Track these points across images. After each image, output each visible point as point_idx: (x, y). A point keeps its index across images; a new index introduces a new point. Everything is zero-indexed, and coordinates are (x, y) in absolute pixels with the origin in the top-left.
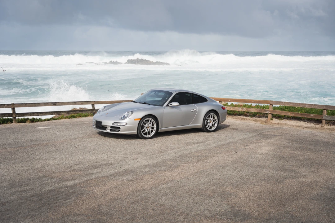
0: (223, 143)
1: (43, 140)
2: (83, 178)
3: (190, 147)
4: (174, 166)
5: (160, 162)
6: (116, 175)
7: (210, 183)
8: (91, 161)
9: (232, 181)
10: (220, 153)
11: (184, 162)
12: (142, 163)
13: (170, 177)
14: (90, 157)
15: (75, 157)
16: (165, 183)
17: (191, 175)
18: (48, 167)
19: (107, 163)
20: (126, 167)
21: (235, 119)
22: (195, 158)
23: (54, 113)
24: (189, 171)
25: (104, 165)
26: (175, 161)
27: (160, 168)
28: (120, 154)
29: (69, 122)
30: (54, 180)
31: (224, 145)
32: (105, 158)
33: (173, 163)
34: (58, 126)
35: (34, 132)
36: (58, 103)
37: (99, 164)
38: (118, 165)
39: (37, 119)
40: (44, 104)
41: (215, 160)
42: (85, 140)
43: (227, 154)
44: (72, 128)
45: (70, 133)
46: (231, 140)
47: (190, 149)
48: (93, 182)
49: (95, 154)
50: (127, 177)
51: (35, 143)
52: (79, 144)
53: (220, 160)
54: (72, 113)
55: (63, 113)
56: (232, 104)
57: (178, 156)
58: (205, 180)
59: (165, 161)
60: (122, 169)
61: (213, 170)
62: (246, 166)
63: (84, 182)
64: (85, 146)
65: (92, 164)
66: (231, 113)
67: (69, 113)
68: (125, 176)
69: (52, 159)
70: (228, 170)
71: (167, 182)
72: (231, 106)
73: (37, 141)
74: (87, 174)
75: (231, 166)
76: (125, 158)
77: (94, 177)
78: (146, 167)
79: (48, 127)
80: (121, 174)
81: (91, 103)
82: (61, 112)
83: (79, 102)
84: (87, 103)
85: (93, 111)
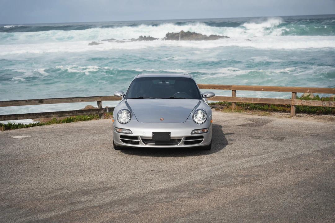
0: (289, 156)
1: (18, 154)
2: (64, 209)
3: (236, 162)
4: (205, 191)
5: (185, 185)
6: (114, 203)
7: (255, 216)
8: (81, 185)
9: (291, 212)
10: (281, 171)
11: (221, 185)
12: (157, 187)
13: (195, 207)
14: (81, 179)
15: (59, 178)
16: (186, 216)
17: (228, 204)
18: (17, 193)
19: (105, 187)
20: (131, 193)
21: (318, 119)
22: (240, 179)
23: (40, 115)
24: (226, 198)
25: (100, 189)
26: (209, 182)
27: (182, 194)
28: (127, 173)
29: (60, 129)
30: (22, 212)
31: (290, 159)
32: (104, 180)
33: (204, 186)
34: (43, 135)
35: (7, 143)
36: (46, 100)
37: (92, 188)
38: (121, 189)
39: (15, 125)
40: (25, 102)
41: (271, 181)
42: (79, 153)
43: (292, 173)
44: (64, 137)
45: (59, 144)
46: (303, 152)
47: (236, 165)
48: (79, 214)
49: (89, 173)
50: (131, 207)
51: (4, 159)
52: (69, 159)
53: (278, 181)
54: (67, 114)
55: (53, 116)
56: (317, 96)
57: (214, 176)
58: (248, 211)
59: (193, 183)
60: (125, 196)
61: (265, 197)
62: (318, 190)
63: (64, 214)
64: (77, 162)
65: (82, 189)
66: (312, 110)
67: (63, 115)
68: (127, 206)
69: (25, 182)
70: (288, 196)
71: (189, 214)
72: (314, 99)
73: (8, 156)
74: (72, 203)
75: (294, 191)
76: (133, 179)
77: (81, 207)
78: (162, 192)
79: (28, 136)
80: (122, 202)
81: (96, 99)
82: (50, 114)
83: (77, 98)
84: (90, 99)
85: (98, 111)
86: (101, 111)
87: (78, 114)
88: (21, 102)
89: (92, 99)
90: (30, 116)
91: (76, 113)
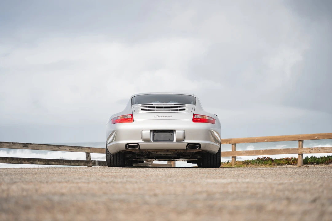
23: (25, 161)
36: (31, 145)
40: (8, 144)
54: (53, 163)
55: (38, 162)
66: (321, 160)
67: (49, 163)
81: (85, 150)
82: (35, 161)
83: (65, 147)
84: (78, 149)
85: (87, 163)
86: (90, 163)
87: (65, 163)
88: (4, 143)
89: (80, 150)
90: (14, 160)
91: (63, 163)
